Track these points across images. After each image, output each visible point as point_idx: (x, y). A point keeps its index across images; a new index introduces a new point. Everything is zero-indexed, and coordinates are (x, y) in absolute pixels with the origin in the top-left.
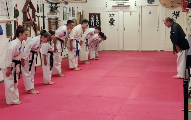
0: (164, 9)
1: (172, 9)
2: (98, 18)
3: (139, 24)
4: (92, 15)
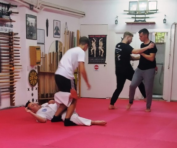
4: (94, 39)
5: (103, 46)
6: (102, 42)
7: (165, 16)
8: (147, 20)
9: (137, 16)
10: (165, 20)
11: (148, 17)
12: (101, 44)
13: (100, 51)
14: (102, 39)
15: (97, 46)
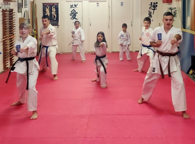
2: (55, 10)
3: (109, 17)
4: (47, 6)
5: (56, 12)
6: (55, 9)
12: (54, 10)
14: (55, 6)
15: (50, 11)
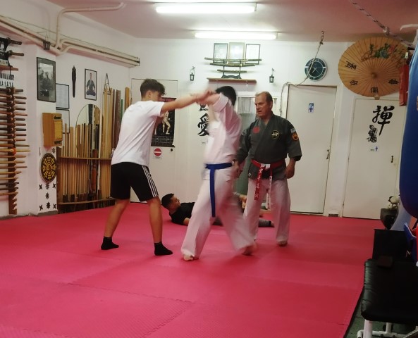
0: (352, 95)
1: (373, 98)
7: (273, 70)
8: (244, 77)
9: (227, 69)
10: (272, 77)
11: (245, 72)
13: (164, 126)
